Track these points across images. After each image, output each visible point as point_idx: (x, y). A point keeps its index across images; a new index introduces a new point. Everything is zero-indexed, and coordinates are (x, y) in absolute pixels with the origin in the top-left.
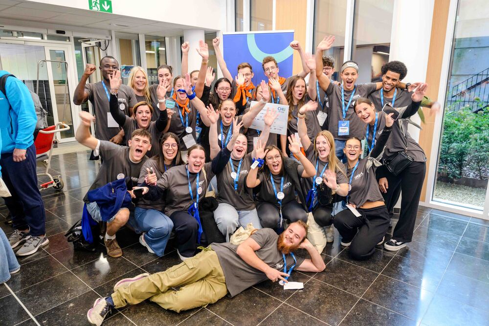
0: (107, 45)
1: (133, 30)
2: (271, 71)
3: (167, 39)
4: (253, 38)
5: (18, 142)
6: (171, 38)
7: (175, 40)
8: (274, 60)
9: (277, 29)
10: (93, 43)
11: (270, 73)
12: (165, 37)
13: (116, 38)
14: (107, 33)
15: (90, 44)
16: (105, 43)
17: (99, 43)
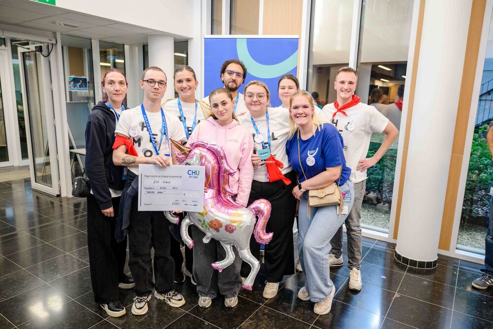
0: (50, 50)
1: (84, 32)
3: (127, 47)
6: (131, 46)
7: (137, 48)
9: (264, 33)
10: (32, 47)
12: (124, 45)
13: (62, 42)
14: (50, 34)
15: (29, 49)
16: (48, 48)
17: (40, 47)
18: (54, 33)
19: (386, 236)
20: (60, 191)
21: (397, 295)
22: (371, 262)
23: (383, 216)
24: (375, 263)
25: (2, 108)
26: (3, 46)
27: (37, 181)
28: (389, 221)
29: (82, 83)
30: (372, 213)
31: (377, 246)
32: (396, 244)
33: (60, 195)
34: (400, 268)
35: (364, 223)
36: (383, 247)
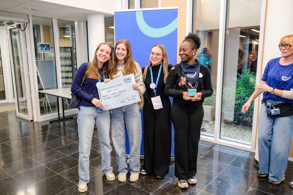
3: (76, 23)
6: (79, 23)
7: (82, 24)
9: (162, 6)
10: (15, 25)
12: (74, 22)
13: (32, 20)
14: (26, 17)
15: (13, 26)
16: (24, 25)
17: (20, 25)
18: (28, 16)
19: (250, 147)
20: (33, 118)
21: (251, 189)
22: (236, 166)
25: (1, 66)
26: (2, 26)
27: (20, 112)
29: (47, 47)
30: (243, 132)
31: (242, 154)
32: (255, 153)
33: (33, 120)
36: (246, 155)
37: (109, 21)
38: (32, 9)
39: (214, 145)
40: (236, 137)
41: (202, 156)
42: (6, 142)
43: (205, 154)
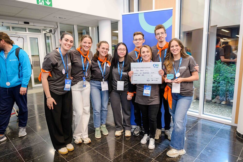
2: (160, 36)
3: (90, 28)
4: (143, 15)
5: (24, 84)
6: (92, 27)
8: (163, 28)
11: (160, 37)
13: (60, 26)
14: (55, 24)
15: (47, 31)
16: (54, 30)
17: (51, 30)
18: (57, 23)
19: (230, 122)
21: (239, 159)
22: (221, 137)
23: (228, 110)
24: (224, 138)
28: (231, 113)
30: (220, 108)
31: (224, 127)
32: (237, 127)
34: (240, 141)
35: (216, 114)
37: (114, 25)
38: (59, 18)
39: (199, 119)
40: (216, 112)
41: (190, 128)
42: (41, 114)
43: (193, 126)
